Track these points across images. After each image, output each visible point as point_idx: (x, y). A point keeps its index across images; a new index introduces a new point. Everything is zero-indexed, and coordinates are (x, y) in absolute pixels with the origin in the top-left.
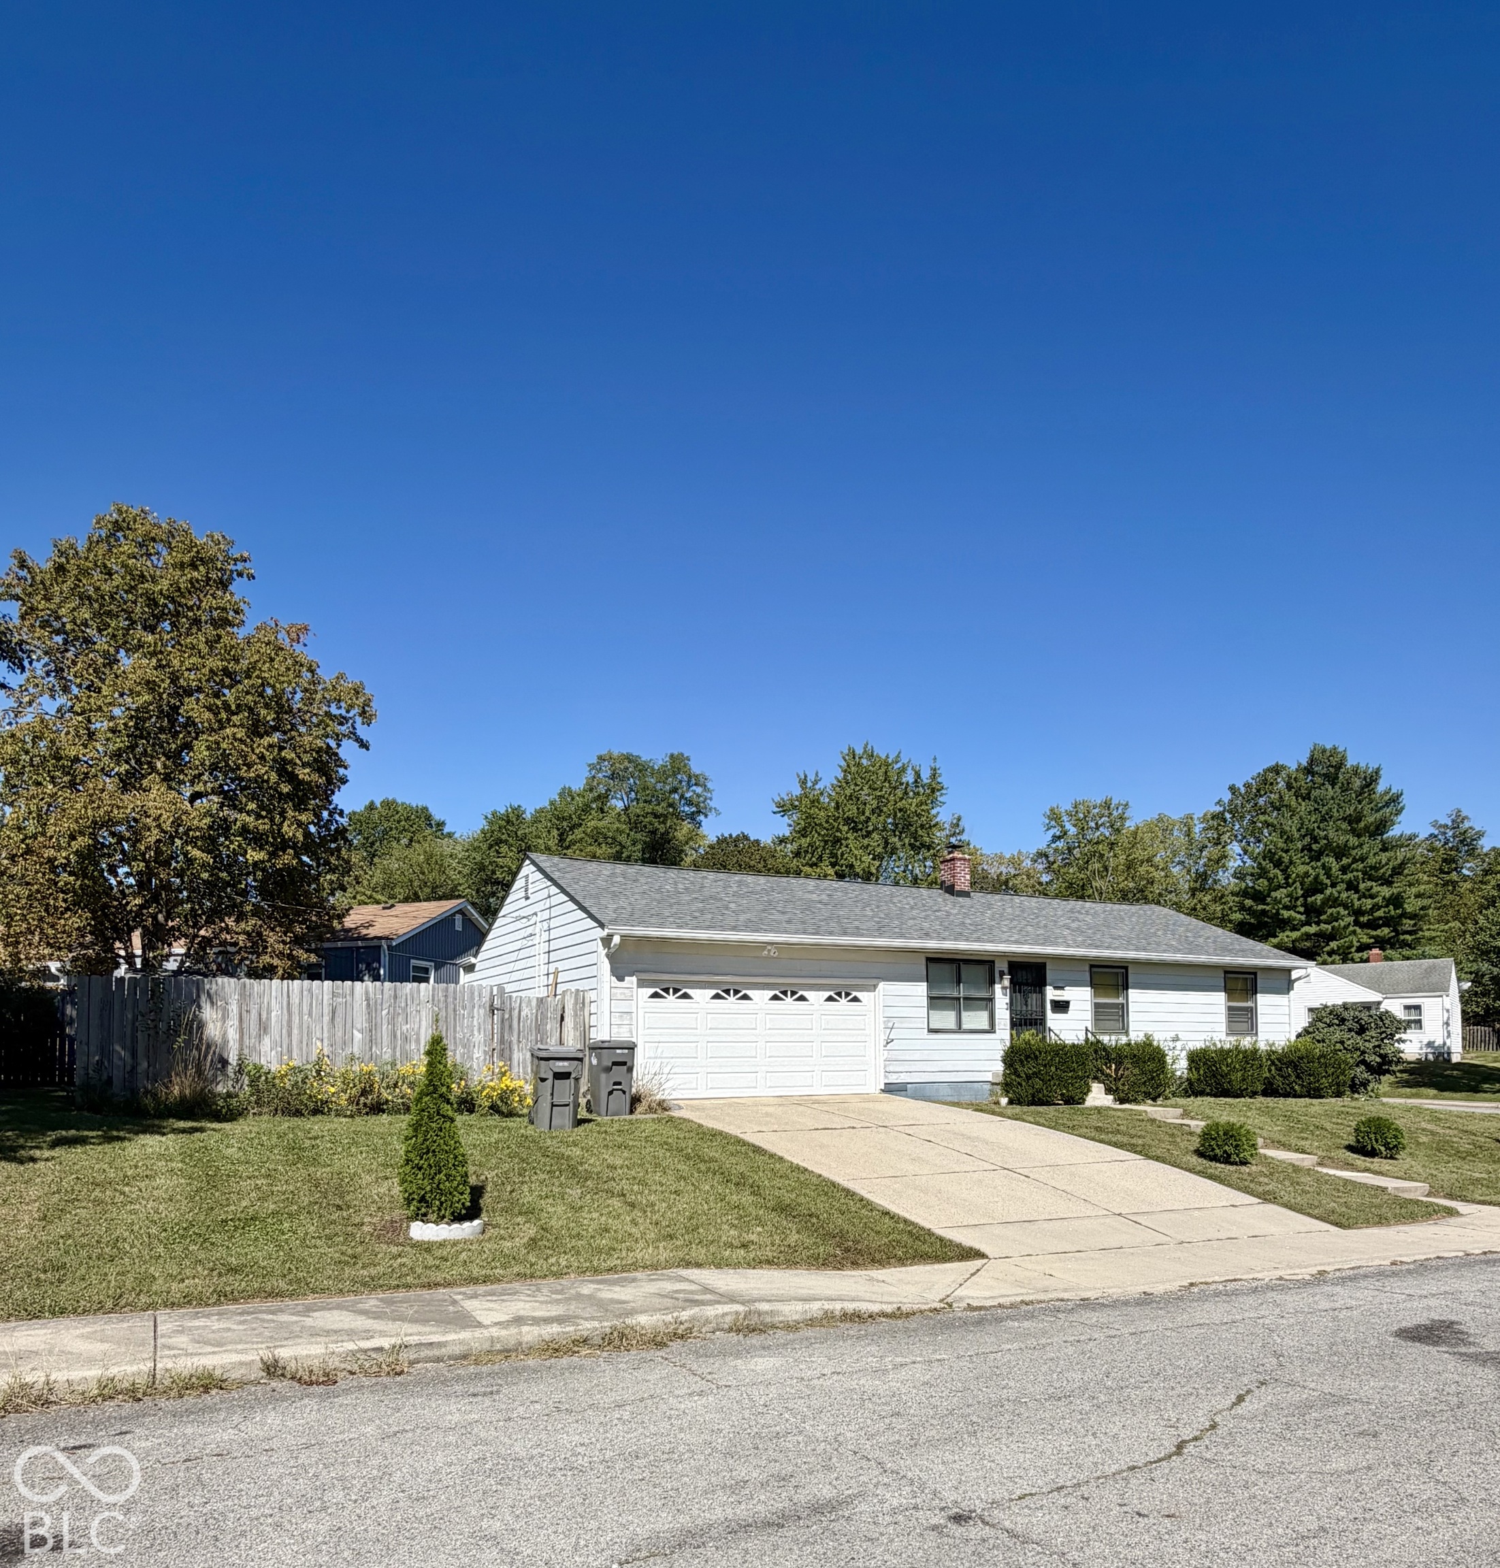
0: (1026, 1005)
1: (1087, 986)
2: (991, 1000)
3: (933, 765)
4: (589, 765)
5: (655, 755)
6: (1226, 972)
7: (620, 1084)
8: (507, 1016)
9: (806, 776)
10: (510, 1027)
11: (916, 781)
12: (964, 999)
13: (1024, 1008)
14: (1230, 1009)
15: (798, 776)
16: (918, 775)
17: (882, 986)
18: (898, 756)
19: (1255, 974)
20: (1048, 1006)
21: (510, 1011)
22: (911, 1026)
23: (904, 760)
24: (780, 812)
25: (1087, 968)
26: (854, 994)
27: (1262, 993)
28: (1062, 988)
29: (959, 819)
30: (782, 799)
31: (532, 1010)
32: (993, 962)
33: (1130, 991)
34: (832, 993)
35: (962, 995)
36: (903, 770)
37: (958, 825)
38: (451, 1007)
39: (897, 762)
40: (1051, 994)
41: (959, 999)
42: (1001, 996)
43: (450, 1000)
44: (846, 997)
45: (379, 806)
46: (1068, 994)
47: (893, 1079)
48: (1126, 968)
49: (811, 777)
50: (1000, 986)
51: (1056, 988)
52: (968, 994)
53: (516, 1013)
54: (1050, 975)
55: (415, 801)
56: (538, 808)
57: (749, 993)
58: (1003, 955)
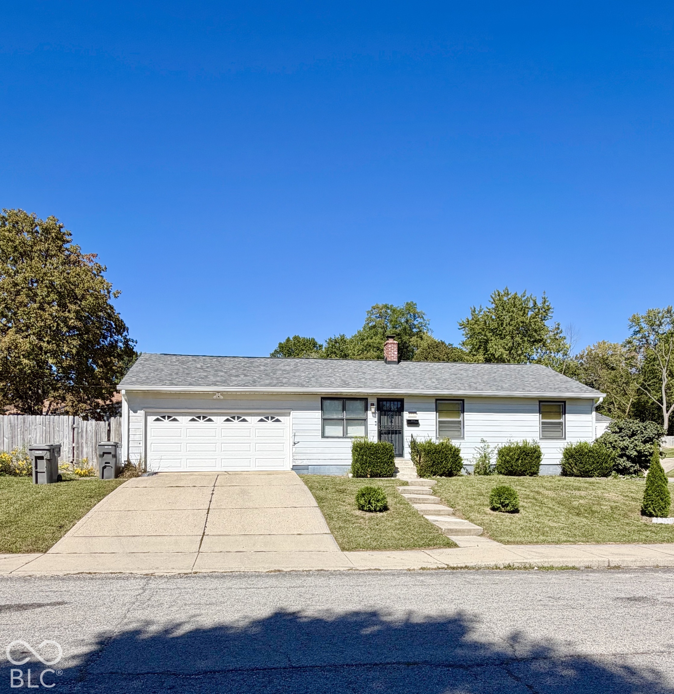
0: (391, 422)
1: (434, 411)
2: (365, 420)
3: (543, 296)
4: (367, 312)
5: (400, 304)
6: (540, 402)
7: (109, 463)
8: (80, 431)
9: (475, 308)
10: (82, 436)
11: (534, 306)
12: (346, 419)
13: (390, 424)
14: (543, 423)
15: (471, 309)
16: (535, 304)
17: (293, 413)
18: (525, 293)
19: (565, 402)
20: (405, 423)
21: (82, 428)
22: (311, 434)
23: (528, 295)
24: (462, 328)
25: (434, 401)
26: (277, 418)
27: (568, 413)
28: (415, 413)
29: (559, 325)
30: (463, 322)
31: (92, 428)
32: (367, 399)
33: (465, 413)
34: (263, 418)
35: (345, 418)
36: (527, 300)
37: (558, 328)
38: (52, 426)
39: (524, 296)
40: (407, 416)
41: (343, 419)
42: (372, 418)
43: (51, 423)
44: (272, 419)
45: (292, 339)
46: (419, 416)
47: (298, 463)
48: (463, 401)
49: (478, 309)
50: (371, 412)
51: (410, 412)
52: (349, 417)
53: (85, 430)
54: (406, 406)
55: (308, 336)
56: (353, 335)
57: (212, 418)
58: (373, 395)
